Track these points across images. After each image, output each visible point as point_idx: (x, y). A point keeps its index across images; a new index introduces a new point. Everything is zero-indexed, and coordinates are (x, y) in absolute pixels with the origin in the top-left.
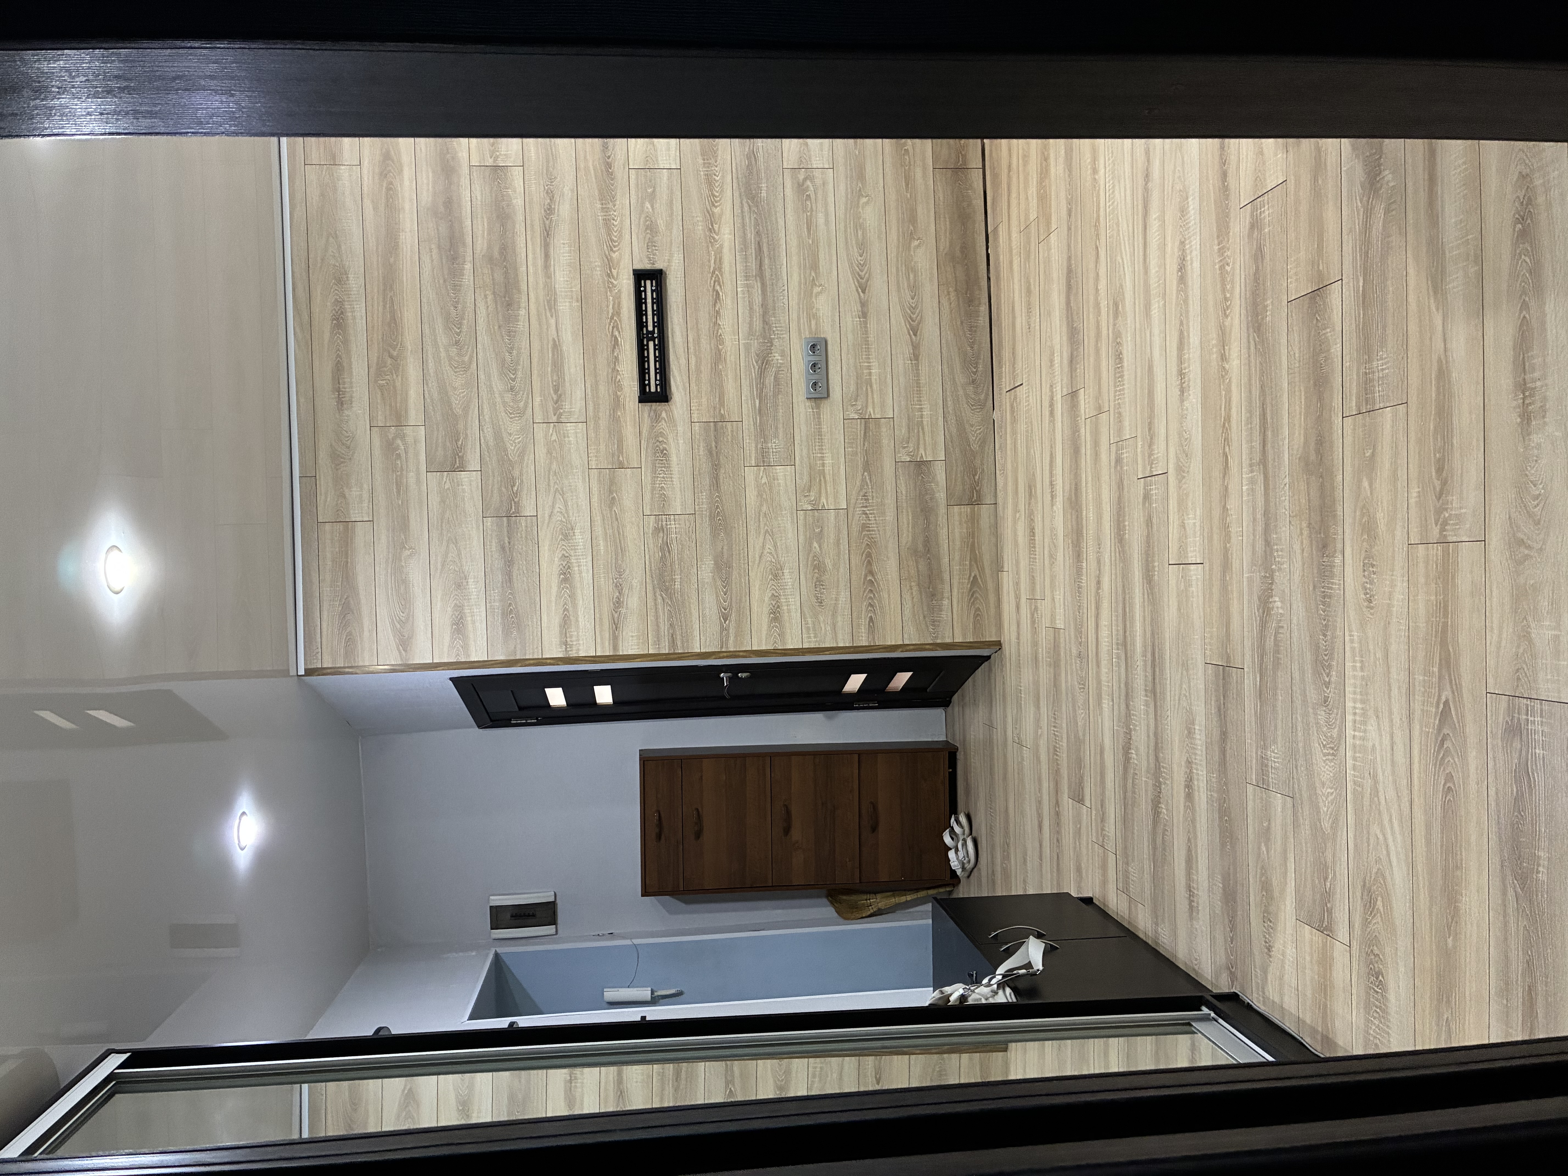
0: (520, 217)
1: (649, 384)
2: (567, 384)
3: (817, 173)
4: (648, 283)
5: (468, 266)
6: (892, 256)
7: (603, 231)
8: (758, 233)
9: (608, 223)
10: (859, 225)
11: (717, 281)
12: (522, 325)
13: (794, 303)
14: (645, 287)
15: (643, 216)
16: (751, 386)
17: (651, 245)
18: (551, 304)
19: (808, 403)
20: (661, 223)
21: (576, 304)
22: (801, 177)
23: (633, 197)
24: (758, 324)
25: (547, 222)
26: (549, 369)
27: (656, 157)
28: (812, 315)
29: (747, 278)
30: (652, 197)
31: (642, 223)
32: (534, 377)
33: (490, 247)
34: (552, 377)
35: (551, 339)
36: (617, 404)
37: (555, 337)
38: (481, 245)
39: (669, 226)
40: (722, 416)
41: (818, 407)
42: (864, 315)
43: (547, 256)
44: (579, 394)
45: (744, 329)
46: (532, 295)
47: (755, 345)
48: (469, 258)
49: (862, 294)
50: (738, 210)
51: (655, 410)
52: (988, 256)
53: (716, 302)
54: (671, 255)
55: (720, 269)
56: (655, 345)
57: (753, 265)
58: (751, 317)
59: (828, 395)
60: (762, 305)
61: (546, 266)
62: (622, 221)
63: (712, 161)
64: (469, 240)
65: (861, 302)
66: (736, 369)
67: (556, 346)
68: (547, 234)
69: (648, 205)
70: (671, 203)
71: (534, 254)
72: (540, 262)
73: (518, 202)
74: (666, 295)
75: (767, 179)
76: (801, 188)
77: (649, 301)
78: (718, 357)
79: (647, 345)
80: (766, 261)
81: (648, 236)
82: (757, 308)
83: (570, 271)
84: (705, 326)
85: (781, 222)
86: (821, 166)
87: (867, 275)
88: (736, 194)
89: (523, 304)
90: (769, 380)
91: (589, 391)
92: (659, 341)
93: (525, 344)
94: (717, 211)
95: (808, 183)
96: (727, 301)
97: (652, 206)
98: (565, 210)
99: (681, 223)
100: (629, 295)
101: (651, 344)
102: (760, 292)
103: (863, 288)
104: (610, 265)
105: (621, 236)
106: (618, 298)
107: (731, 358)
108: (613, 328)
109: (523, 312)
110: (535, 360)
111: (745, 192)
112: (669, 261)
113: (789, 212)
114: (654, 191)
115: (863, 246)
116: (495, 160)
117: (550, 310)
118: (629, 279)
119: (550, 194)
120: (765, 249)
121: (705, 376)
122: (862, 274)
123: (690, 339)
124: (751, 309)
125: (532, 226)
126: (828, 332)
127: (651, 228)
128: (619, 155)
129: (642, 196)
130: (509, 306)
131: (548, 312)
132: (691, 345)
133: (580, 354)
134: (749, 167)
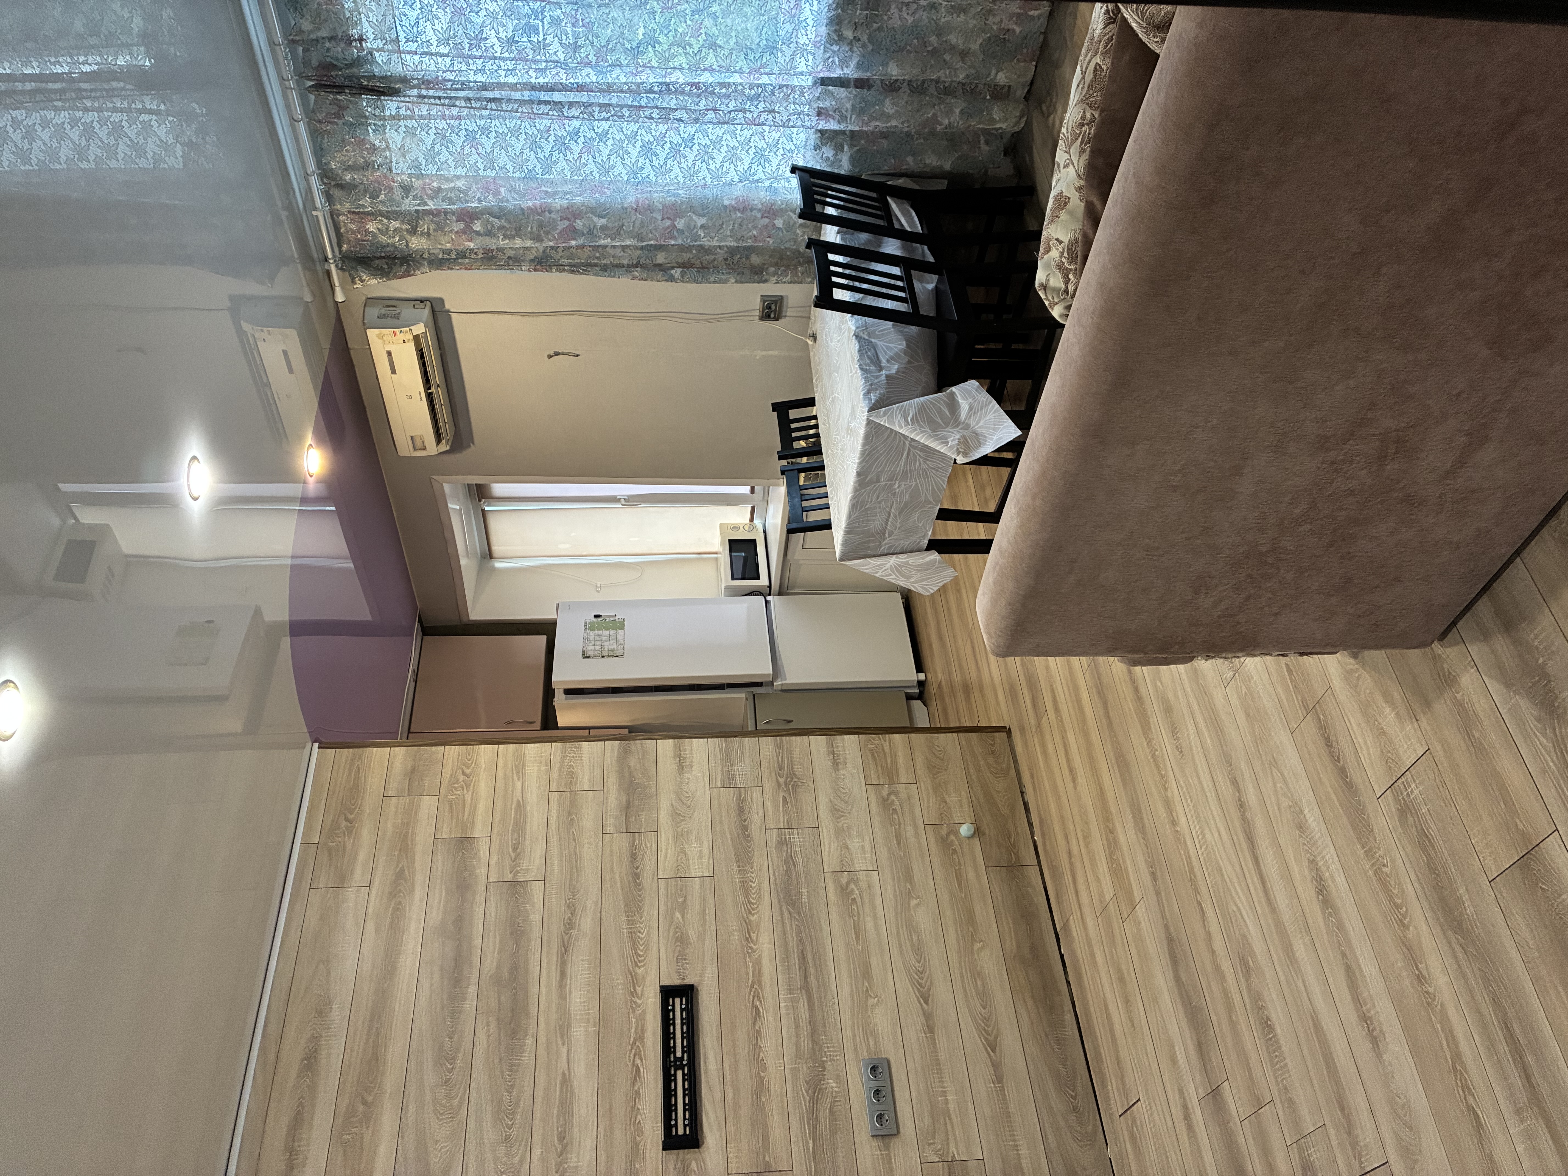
0: (536, 932)
1: (676, 1125)
2: (576, 1130)
3: (861, 876)
4: (677, 1000)
5: (472, 990)
6: (954, 959)
7: (627, 945)
8: (800, 941)
9: (633, 937)
10: (912, 928)
11: (757, 996)
12: (527, 1057)
13: (846, 1018)
14: (673, 1005)
15: (672, 927)
16: (801, 1122)
17: (681, 958)
18: (564, 1029)
19: (875, 1143)
20: (693, 935)
21: (592, 1029)
22: (844, 881)
23: (662, 908)
24: (805, 1044)
25: (566, 938)
26: (555, 1112)
27: (688, 867)
28: (869, 1031)
29: (790, 991)
30: (683, 907)
31: (671, 934)
32: (536, 1122)
33: (499, 967)
34: (558, 1120)
35: (560, 1071)
36: (635, 1151)
37: (566, 1069)
38: (490, 964)
39: (701, 937)
40: (767, 1164)
41: (887, 1147)
42: (930, 1029)
43: (563, 975)
44: (589, 1142)
45: (789, 1051)
46: (541, 1019)
47: (804, 1070)
48: (474, 979)
49: (925, 1005)
50: (777, 917)
51: (683, 1161)
52: (1062, 956)
53: (756, 1020)
54: (704, 969)
55: (760, 982)
56: (684, 1075)
57: (797, 975)
58: (798, 1036)
59: (898, 1132)
60: (810, 1022)
61: (561, 985)
62: (649, 934)
63: (748, 867)
64: (476, 960)
65: (924, 1014)
66: (782, 1102)
67: (566, 1081)
68: (565, 950)
69: (678, 915)
70: (703, 913)
71: (548, 973)
72: (554, 982)
73: (535, 917)
74: (698, 1015)
75: (808, 885)
76: (844, 891)
77: (678, 1021)
78: (760, 1088)
79: (675, 1075)
80: (812, 971)
81: (678, 948)
82: (803, 1024)
83: (588, 991)
84: (743, 1049)
85: (826, 927)
86: (865, 869)
87: (928, 983)
88: (775, 901)
89: (532, 1031)
90: (824, 1114)
91: (601, 1137)
92: (689, 1070)
93: (528, 1081)
94: (753, 918)
95: (852, 886)
96: (769, 1018)
97: (683, 917)
98: (586, 923)
99: (714, 933)
100: (654, 1016)
101: (679, 1074)
102: (806, 1006)
103: (925, 997)
104: (634, 981)
105: (647, 949)
106: (642, 1018)
107: (775, 1088)
108: (635, 1055)
109: (529, 1041)
110: (538, 1100)
111: (784, 898)
112: (702, 975)
113: (834, 916)
114: (685, 901)
115: (919, 951)
116: (515, 875)
117: (562, 1036)
118: (655, 997)
119: (572, 908)
120: (809, 958)
121: (745, 1111)
122: (923, 982)
123: (726, 1065)
124: (797, 1027)
125: (549, 942)
126: (890, 1051)
127: (681, 939)
128: (648, 865)
129: (672, 907)
130: (514, 1033)
131: (559, 1039)
132: (727, 1073)
133: (593, 1089)
134: (787, 872)
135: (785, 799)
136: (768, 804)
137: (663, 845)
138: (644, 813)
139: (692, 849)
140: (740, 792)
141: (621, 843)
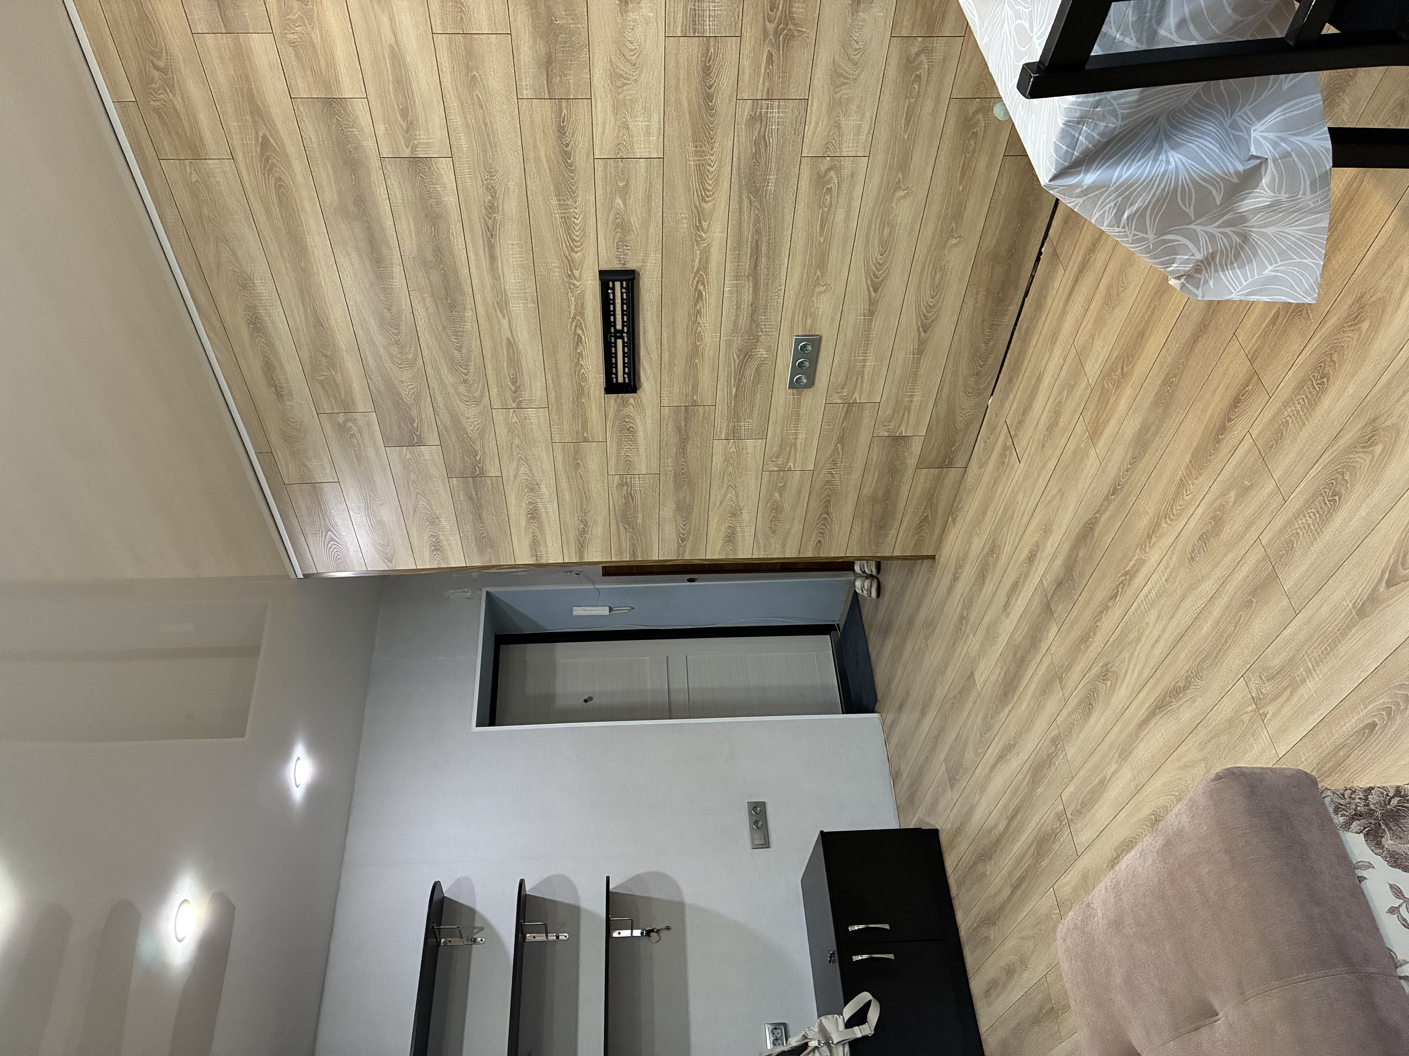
0: (454, 216)
1: (616, 374)
2: (526, 378)
3: (847, 163)
4: (618, 284)
5: (398, 270)
6: (920, 256)
7: (561, 230)
8: (757, 231)
9: (566, 220)
10: (887, 221)
11: (701, 281)
12: (469, 326)
13: (789, 303)
14: (613, 289)
15: (612, 213)
16: (729, 376)
17: (622, 244)
18: (502, 305)
19: (790, 392)
20: (635, 221)
21: (531, 306)
22: (823, 168)
23: (600, 191)
24: (744, 320)
25: (490, 222)
26: (505, 364)
27: (632, 146)
28: (809, 313)
29: (737, 277)
30: (625, 192)
31: (610, 221)
32: (489, 371)
33: (420, 249)
34: (508, 370)
35: (504, 338)
36: (580, 392)
37: (509, 336)
38: (409, 246)
39: (645, 225)
40: (694, 401)
41: (800, 394)
42: (871, 313)
43: (492, 258)
44: (539, 385)
45: (727, 326)
46: (478, 297)
47: (739, 341)
48: (396, 261)
49: (873, 293)
50: (735, 205)
51: (622, 400)
53: (697, 302)
54: (646, 255)
55: (706, 269)
56: (624, 342)
57: (746, 265)
58: (737, 316)
59: (813, 383)
60: (752, 304)
61: (493, 268)
62: (585, 219)
63: (707, 148)
64: (393, 241)
65: (870, 301)
66: (714, 363)
67: (511, 344)
68: (491, 233)
69: (618, 201)
70: (649, 199)
71: (476, 255)
72: (485, 264)
73: (450, 199)
74: (638, 295)
75: (778, 170)
76: (820, 181)
77: (618, 301)
78: (695, 352)
79: (615, 343)
80: (764, 260)
81: (619, 234)
82: (744, 306)
83: (522, 273)
84: (683, 324)
85: (788, 219)
86: (854, 154)
87: (885, 274)
88: (735, 187)
89: (469, 306)
90: (750, 372)
91: (550, 382)
92: (629, 339)
93: (475, 344)
94: (707, 207)
95: (832, 173)
96: (711, 300)
97: (624, 203)
98: (511, 207)
99: (660, 220)
100: (594, 296)
101: (620, 342)
102: (751, 292)
103: (876, 287)
104: (570, 269)
105: (583, 235)
106: (581, 298)
107: (709, 353)
108: (576, 327)
109: (469, 314)
110: (488, 357)
111: (747, 185)
112: (644, 261)
113: (801, 206)
115: (886, 245)
116: (413, 151)
117: (501, 311)
118: (594, 280)
119: (491, 190)
120: (764, 248)
121: (680, 368)
122: (879, 273)
123: (665, 335)
124: (738, 308)
125: (471, 225)
126: (825, 329)
127: (622, 227)
128: (580, 143)
129: (612, 191)
130: (452, 307)
131: (498, 312)
132: (665, 342)
133: (539, 351)
134: (756, 155)
135: (770, 54)
136: (746, 63)
137: (599, 118)
138: (572, 72)
139: (638, 124)
140: (708, 42)
141: (544, 111)
